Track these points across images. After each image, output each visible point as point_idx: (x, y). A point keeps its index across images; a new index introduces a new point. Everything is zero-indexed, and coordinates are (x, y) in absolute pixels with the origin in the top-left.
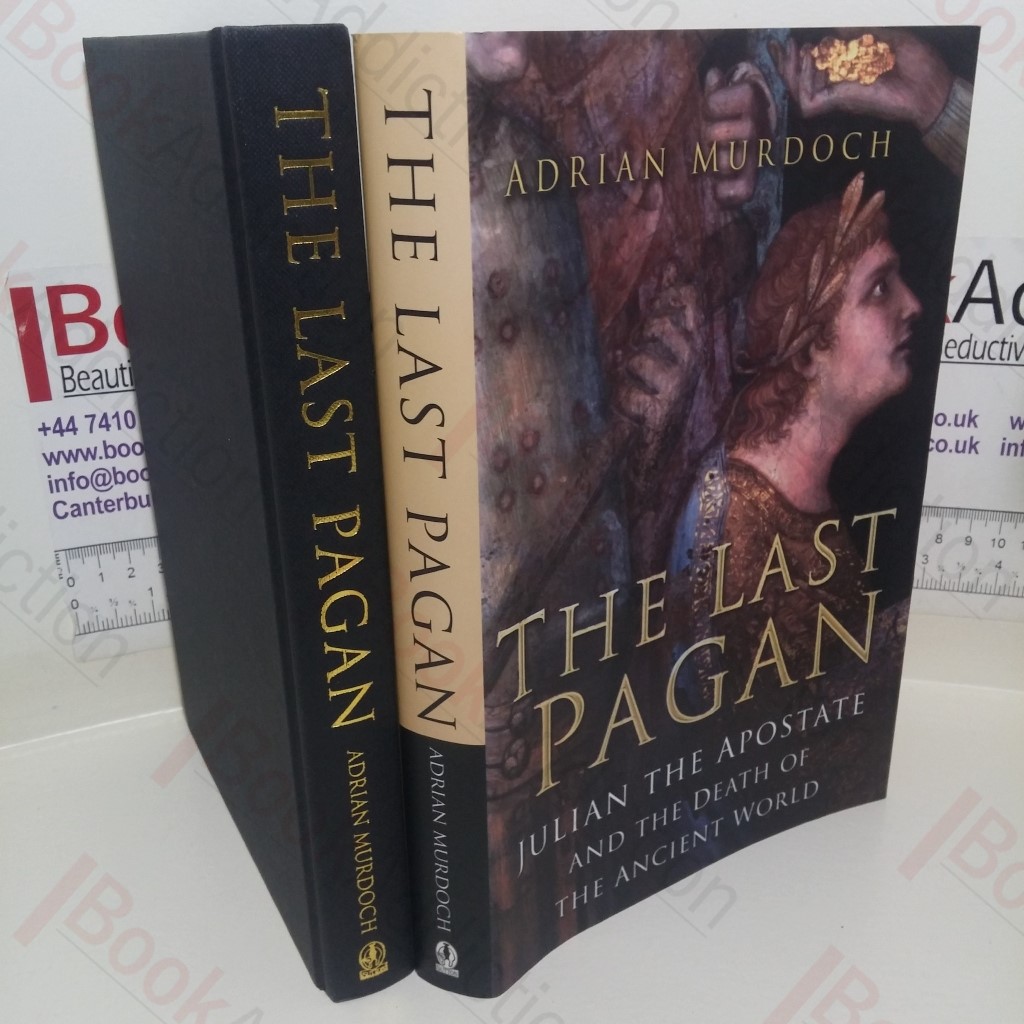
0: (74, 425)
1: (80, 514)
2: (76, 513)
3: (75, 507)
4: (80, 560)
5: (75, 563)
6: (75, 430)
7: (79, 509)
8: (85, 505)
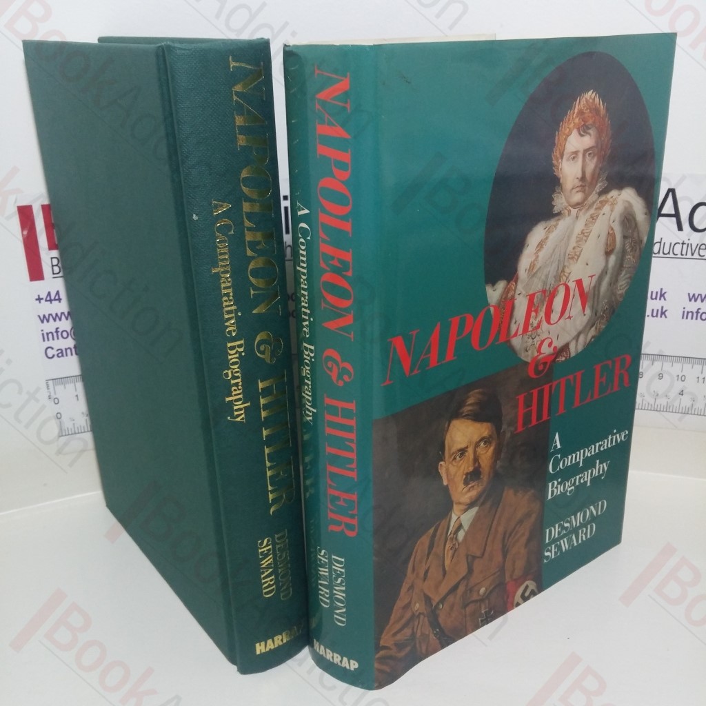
0: (59, 296)
1: (63, 356)
2: (60, 355)
3: (60, 351)
4: (63, 386)
5: (60, 388)
6: (59, 300)
7: (62, 352)
8: (66, 349)
